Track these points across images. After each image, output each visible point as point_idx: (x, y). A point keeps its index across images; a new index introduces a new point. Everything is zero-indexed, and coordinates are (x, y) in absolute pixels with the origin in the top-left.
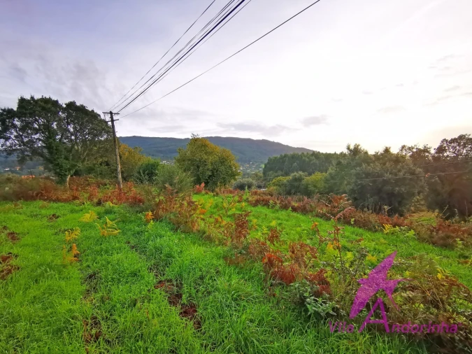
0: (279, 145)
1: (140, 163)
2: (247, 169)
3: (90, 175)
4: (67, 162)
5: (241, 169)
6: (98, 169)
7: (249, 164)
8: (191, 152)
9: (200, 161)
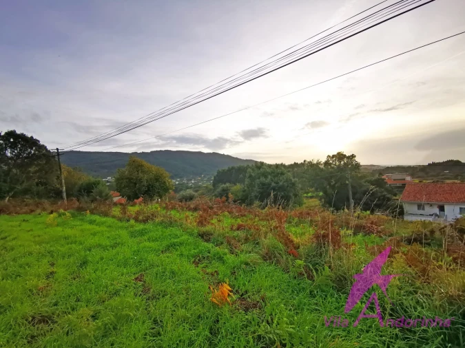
0: (228, 157)
1: (80, 183)
2: (198, 182)
3: (27, 196)
4: (6, 184)
5: (193, 182)
6: (35, 189)
7: (201, 177)
8: (129, 171)
9: (137, 179)
